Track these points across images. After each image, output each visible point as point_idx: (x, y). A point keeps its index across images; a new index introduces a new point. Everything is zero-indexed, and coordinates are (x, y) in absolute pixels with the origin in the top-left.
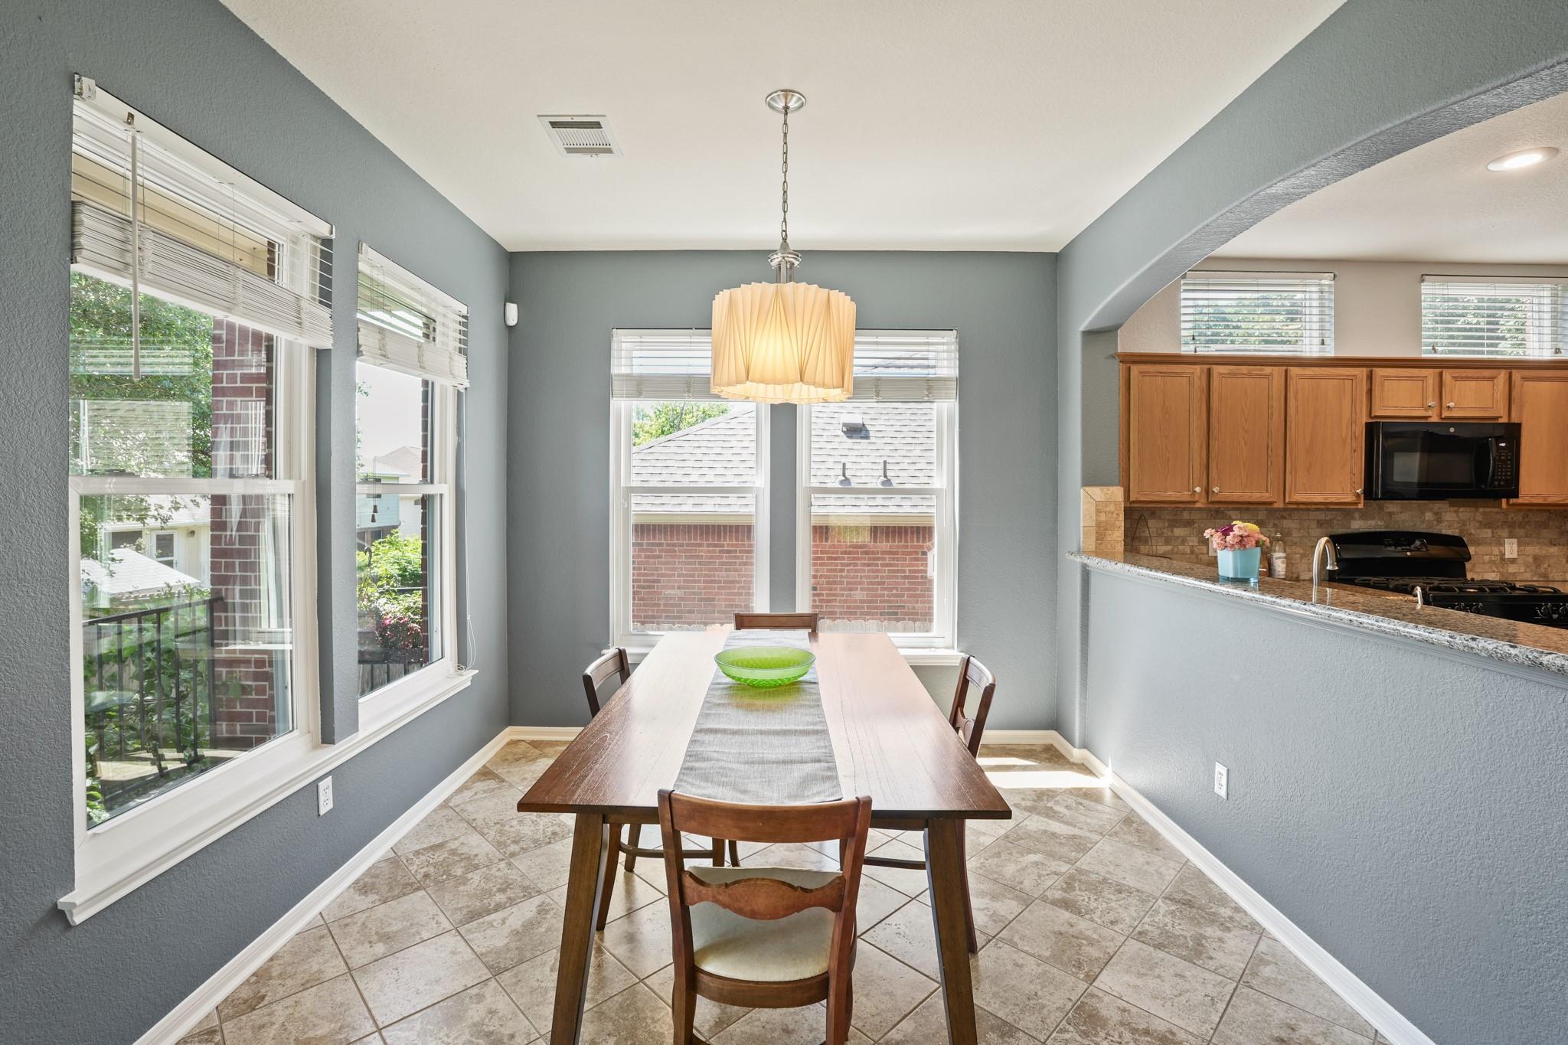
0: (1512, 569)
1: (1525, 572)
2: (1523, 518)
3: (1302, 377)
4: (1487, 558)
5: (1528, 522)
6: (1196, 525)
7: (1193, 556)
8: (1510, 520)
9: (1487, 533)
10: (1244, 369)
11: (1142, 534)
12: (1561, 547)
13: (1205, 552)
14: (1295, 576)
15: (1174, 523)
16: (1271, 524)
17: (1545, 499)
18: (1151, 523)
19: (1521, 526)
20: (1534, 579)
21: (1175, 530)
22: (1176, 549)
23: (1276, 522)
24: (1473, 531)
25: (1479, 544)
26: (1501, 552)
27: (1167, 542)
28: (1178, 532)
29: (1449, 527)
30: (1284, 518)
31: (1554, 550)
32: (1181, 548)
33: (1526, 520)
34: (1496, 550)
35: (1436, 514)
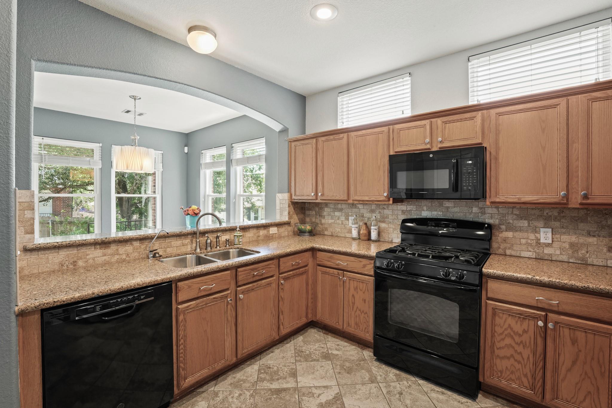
0: (547, 251)
1: (561, 254)
2: (559, 213)
3: (357, 136)
4: (523, 241)
5: (564, 217)
6: (344, 211)
7: (343, 225)
8: (545, 214)
9: (525, 223)
10: (332, 137)
11: (323, 214)
12: (601, 239)
13: (348, 224)
14: (390, 240)
15: (336, 209)
16: (378, 212)
17: (519, 199)
18: (326, 209)
19: (555, 219)
20: (571, 261)
21: (335, 213)
22: (336, 222)
23: (380, 210)
24: (511, 221)
25: (517, 231)
26: (537, 238)
27: (332, 219)
28: (337, 214)
29: (492, 218)
30: (384, 208)
31: (592, 240)
32: (338, 221)
33: (562, 215)
34: (532, 236)
35: (481, 208)
